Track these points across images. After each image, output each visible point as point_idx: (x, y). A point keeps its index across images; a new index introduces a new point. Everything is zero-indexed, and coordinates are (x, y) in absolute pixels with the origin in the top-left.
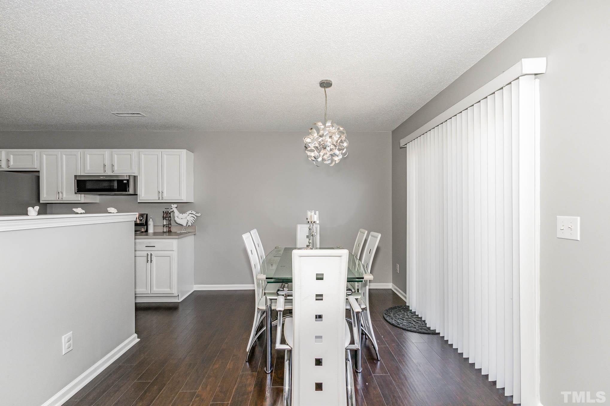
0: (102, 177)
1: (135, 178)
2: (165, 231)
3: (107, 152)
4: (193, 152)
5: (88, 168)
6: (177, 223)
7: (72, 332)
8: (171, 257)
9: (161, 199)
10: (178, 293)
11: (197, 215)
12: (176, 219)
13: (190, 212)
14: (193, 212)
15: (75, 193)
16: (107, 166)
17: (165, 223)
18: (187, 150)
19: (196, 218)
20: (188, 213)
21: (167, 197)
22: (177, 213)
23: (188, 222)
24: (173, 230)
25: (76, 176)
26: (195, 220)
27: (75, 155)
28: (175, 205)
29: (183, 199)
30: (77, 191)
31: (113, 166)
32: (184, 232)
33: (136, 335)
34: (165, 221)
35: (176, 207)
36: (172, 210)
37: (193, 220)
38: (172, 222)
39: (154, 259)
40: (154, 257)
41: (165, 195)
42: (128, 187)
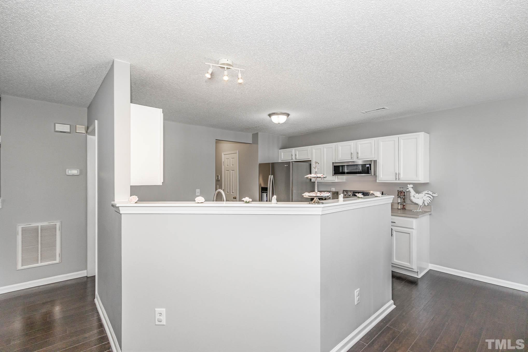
0: (350, 163)
1: (375, 162)
2: (399, 208)
3: (352, 143)
4: (428, 134)
5: (340, 157)
6: (413, 202)
7: (359, 289)
8: (411, 234)
9: (398, 179)
10: (418, 270)
11: (433, 195)
12: (412, 198)
13: (426, 192)
14: (430, 192)
15: (333, 175)
16: (353, 154)
17: (399, 201)
18: (425, 132)
19: (432, 198)
20: (424, 193)
21: (404, 178)
22: (413, 193)
23: (424, 202)
24: (407, 207)
25: (333, 163)
26: (431, 200)
27: (331, 148)
28: (412, 186)
29: (420, 180)
30: (334, 174)
31: (358, 153)
32: (420, 211)
33: (392, 302)
34: (399, 199)
35: (412, 187)
36: (409, 190)
37: (429, 201)
38: (408, 201)
39: (394, 233)
40: (394, 231)
41: (402, 176)
42: (370, 170)
